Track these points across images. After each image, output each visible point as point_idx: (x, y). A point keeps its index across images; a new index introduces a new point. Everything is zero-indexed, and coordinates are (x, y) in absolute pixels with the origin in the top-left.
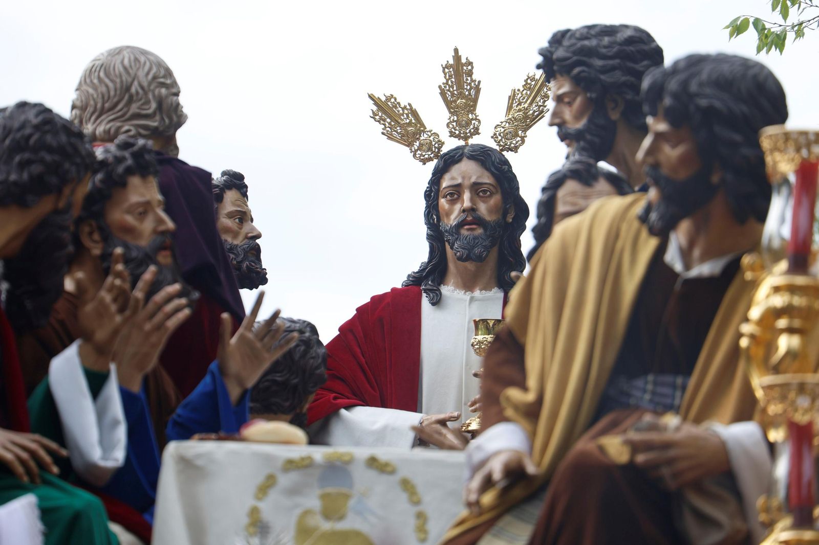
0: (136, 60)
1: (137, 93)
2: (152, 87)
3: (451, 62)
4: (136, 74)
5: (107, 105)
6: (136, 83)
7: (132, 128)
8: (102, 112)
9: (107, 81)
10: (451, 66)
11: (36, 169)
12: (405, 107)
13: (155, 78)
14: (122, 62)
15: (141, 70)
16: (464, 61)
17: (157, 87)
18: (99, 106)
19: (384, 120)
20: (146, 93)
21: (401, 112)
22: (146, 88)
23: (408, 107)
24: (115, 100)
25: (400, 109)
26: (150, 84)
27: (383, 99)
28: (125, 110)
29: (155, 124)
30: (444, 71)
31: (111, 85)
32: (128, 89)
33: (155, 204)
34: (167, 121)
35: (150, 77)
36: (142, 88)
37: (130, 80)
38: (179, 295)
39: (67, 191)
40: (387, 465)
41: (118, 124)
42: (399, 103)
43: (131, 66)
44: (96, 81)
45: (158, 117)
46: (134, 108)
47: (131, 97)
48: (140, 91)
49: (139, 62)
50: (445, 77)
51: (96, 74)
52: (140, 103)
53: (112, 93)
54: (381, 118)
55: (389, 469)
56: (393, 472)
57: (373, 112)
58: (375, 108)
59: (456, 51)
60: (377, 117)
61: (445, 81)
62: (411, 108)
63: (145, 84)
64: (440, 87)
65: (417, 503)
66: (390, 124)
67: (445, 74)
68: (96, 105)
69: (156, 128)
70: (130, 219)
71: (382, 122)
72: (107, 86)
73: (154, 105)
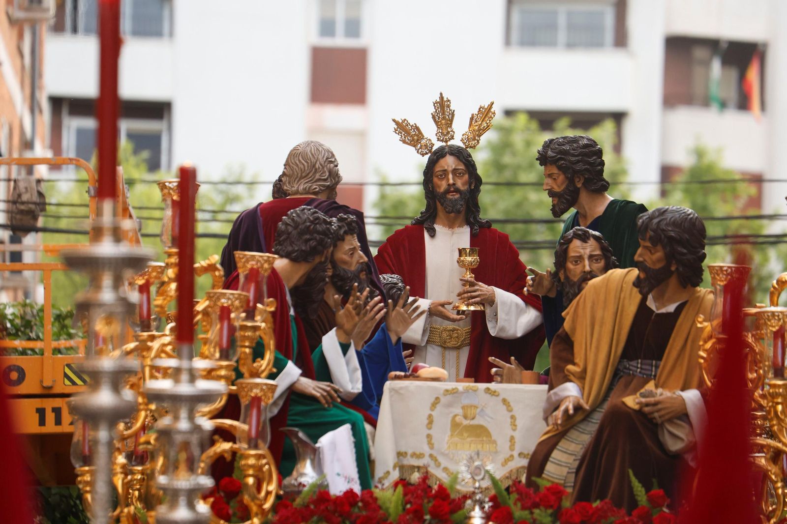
0: (317, 149)
1: (319, 167)
2: (326, 164)
3: (438, 100)
4: (318, 158)
5: (304, 175)
6: (318, 162)
7: (317, 187)
8: (301, 178)
9: (303, 162)
10: (438, 102)
11: (313, 243)
12: (413, 125)
13: (327, 159)
14: (311, 151)
15: (320, 155)
16: (445, 99)
17: (328, 163)
18: (299, 175)
19: (401, 133)
20: (323, 168)
21: (410, 128)
22: (323, 165)
23: (414, 125)
24: (308, 172)
25: (410, 127)
26: (325, 162)
27: (401, 121)
28: (313, 177)
29: (329, 184)
30: (434, 105)
31: (305, 164)
32: (314, 166)
33: (357, 248)
34: (333, 181)
35: (325, 159)
36: (321, 165)
37: (315, 161)
38: (380, 302)
39: (325, 252)
40: (495, 392)
41: (310, 185)
42: (409, 123)
43: (315, 154)
44: (297, 162)
45: (329, 180)
46: (317, 176)
47: (316, 169)
48: (321, 167)
49: (319, 151)
50: (435, 108)
51: (297, 158)
52: (321, 173)
53: (306, 168)
54: (399, 132)
55: (496, 394)
56: (498, 395)
57: (395, 129)
58: (396, 127)
59: (441, 94)
60: (397, 132)
61: (435, 111)
62: (416, 126)
63: (323, 163)
64: (432, 114)
65: (510, 411)
66: (404, 135)
67: (435, 107)
68: (298, 174)
69: (329, 185)
70: (346, 257)
71: (400, 134)
72: (303, 165)
73: (327, 174)
